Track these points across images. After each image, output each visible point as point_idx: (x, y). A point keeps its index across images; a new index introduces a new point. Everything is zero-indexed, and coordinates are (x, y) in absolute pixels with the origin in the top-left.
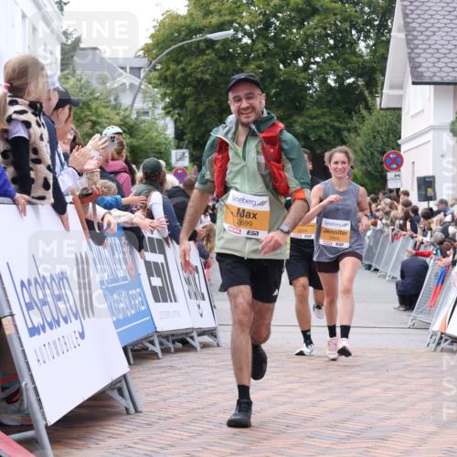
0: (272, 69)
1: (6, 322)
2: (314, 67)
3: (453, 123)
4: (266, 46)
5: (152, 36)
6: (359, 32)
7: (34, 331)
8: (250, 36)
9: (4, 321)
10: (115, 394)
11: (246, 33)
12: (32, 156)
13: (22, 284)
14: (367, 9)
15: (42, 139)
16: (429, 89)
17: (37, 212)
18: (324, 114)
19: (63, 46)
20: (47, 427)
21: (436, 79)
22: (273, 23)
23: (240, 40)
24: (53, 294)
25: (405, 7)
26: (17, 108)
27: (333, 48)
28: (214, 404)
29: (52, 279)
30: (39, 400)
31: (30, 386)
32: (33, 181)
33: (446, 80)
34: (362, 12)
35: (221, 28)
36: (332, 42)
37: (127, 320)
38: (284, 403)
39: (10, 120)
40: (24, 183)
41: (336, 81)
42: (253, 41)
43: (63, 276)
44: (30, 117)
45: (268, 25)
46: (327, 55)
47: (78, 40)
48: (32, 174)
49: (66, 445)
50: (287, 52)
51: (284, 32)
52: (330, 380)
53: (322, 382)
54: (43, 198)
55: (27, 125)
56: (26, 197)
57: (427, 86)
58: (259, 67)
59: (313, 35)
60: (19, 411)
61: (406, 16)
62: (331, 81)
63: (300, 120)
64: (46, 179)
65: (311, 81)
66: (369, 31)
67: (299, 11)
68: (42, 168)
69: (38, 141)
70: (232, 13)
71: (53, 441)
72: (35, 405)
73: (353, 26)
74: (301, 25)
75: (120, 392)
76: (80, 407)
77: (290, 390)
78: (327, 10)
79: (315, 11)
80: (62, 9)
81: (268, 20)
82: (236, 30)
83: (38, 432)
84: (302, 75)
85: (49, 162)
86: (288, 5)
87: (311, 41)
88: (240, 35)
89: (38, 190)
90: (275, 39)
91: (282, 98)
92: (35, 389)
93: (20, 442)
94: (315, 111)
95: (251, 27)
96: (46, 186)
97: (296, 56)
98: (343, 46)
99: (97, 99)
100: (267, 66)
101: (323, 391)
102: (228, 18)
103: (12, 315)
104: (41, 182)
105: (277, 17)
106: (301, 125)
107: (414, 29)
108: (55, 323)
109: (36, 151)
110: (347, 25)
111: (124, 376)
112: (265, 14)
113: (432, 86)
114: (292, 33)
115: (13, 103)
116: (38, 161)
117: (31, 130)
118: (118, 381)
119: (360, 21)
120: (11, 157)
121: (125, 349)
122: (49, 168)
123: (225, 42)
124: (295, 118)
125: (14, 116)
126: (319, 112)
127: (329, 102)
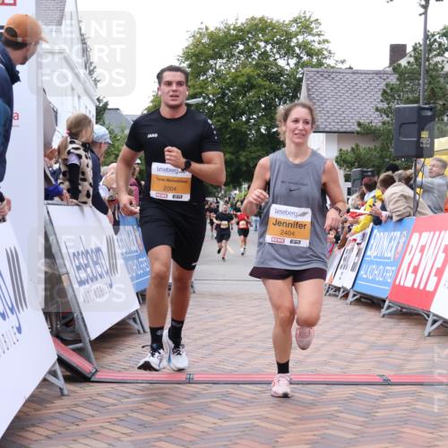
0: (227, 122)
1: (64, 278)
2: (252, 121)
3: (337, 158)
4: (222, 108)
5: (152, 102)
6: (280, 100)
7: (81, 283)
8: (213, 102)
9: (63, 277)
10: (131, 322)
11: (210, 100)
12: (81, 176)
13: (74, 254)
14: (285, 86)
15: (88, 166)
16: (322, 136)
17: (82, 211)
18: (258, 150)
19: (97, 108)
20: (90, 341)
21: (327, 129)
22: (227, 94)
23: (207, 104)
24: (93, 261)
25: (308, 85)
26: (74, 146)
27: (263, 109)
28: (192, 328)
29: (92, 251)
30: (85, 325)
31: (80, 317)
32: (80, 192)
33: (333, 130)
34: (282, 87)
35: (194, 96)
36: (263, 106)
37: (138, 277)
38: (234, 327)
39: (69, 153)
40: (75, 193)
41: (266, 130)
42: (215, 105)
43: (98, 250)
44: (81, 152)
45: (224, 95)
46: (260, 114)
47: (106, 104)
48: (80, 188)
49: (102, 352)
50: (236, 112)
51: (233, 99)
52: (262, 313)
53: (257, 314)
54: (85, 203)
55: (79, 157)
56: (75, 201)
57: (321, 134)
58: (218, 121)
59: (251, 102)
60: (73, 332)
61: (308, 90)
62: (263, 130)
63: (244, 154)
64: (88, 192)
65: (250, 130)
66: (286, 100)
67: (244, 86)
68: (86, 184)
69: (85, 167)
70: (202, 87)
71: (94, 350)
72: (83, 328)
73: (276, 96)
74: (244, 95)
75: (134, 320)
76: (110, 329)
77: (238, 319)
78: (260, 86)
79: (252, 87)
80: (96, 85)
81: (224, 92)
82: (204, 98)
83: (85, 344)
84: (245, 126)
85: (91, 181)
86: (236, 82)
87: (250, 105)
88: (206, 101)
89: (83, 198)
90: (228, 104)
91: (232, 140)
92: (83, 318)
93: (74, 350)
94: (253, 148)
95: (214, 96)
96: (88, 195)
97: (242, 114)
98: (270, 109)
99: (118, 140)
100: (223, 120)
101: (258, 319)
102: (199, 90)
103: (68, 273)
104: (85, 193)
105: (230, 90)
106: (245, 157)
107: (314, 98)
108: (94, 279)
109: (83, 173)
110: (272, 96)
111: (137, 311)
112: (222, 89)
113: (324, 134)
114: (238, 100)
115: (72, 142)
116: (84, 180)
117: (82, 160)
118: (133, 313)
119: (280, 93)
120: (68, 176)
121: (137, 294)
122: (90, 184)
123: (197, 105)
124: (240, 152)
125: (72, 151)
126: (255, 149)
127: (262, 143)
